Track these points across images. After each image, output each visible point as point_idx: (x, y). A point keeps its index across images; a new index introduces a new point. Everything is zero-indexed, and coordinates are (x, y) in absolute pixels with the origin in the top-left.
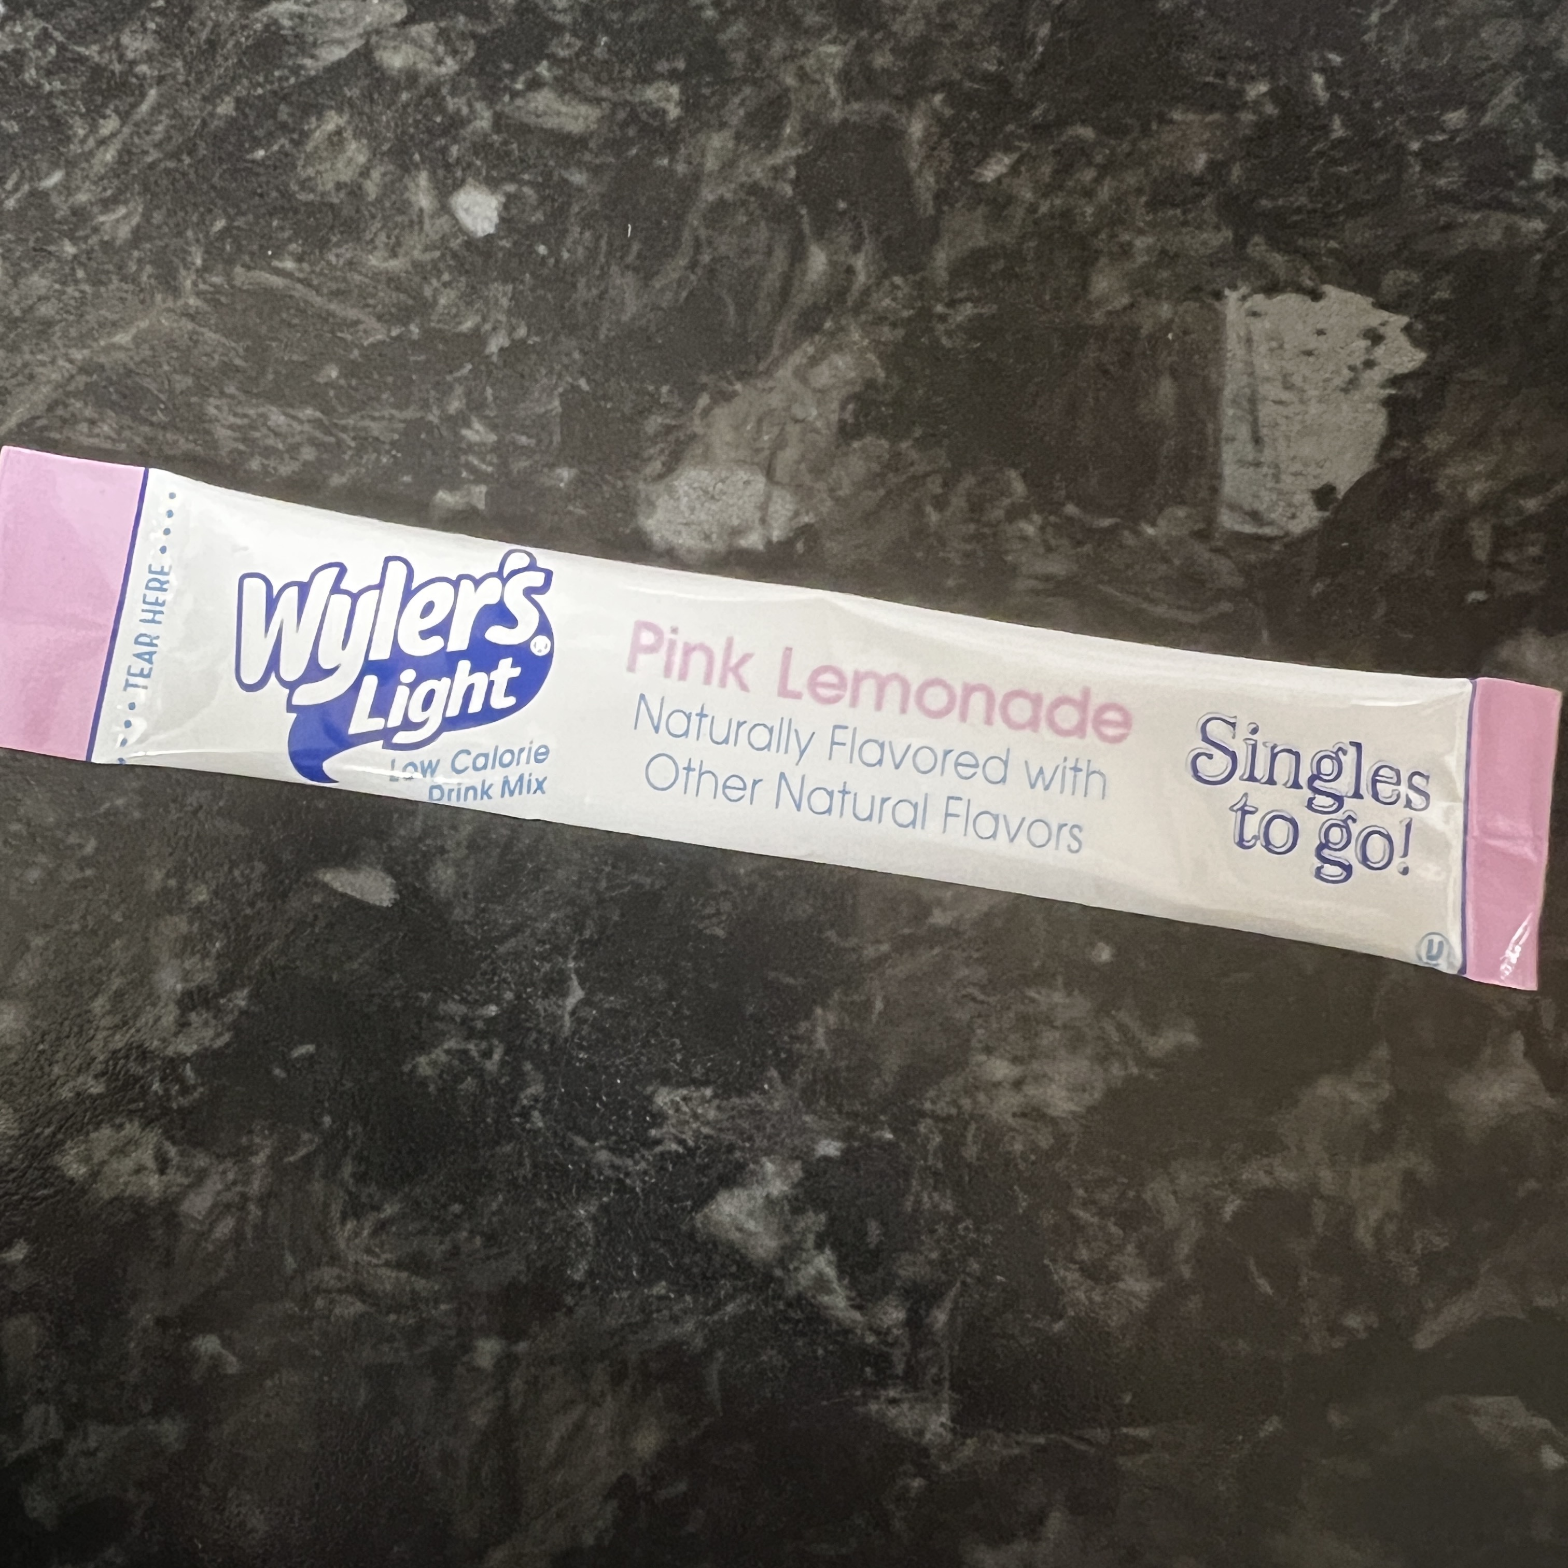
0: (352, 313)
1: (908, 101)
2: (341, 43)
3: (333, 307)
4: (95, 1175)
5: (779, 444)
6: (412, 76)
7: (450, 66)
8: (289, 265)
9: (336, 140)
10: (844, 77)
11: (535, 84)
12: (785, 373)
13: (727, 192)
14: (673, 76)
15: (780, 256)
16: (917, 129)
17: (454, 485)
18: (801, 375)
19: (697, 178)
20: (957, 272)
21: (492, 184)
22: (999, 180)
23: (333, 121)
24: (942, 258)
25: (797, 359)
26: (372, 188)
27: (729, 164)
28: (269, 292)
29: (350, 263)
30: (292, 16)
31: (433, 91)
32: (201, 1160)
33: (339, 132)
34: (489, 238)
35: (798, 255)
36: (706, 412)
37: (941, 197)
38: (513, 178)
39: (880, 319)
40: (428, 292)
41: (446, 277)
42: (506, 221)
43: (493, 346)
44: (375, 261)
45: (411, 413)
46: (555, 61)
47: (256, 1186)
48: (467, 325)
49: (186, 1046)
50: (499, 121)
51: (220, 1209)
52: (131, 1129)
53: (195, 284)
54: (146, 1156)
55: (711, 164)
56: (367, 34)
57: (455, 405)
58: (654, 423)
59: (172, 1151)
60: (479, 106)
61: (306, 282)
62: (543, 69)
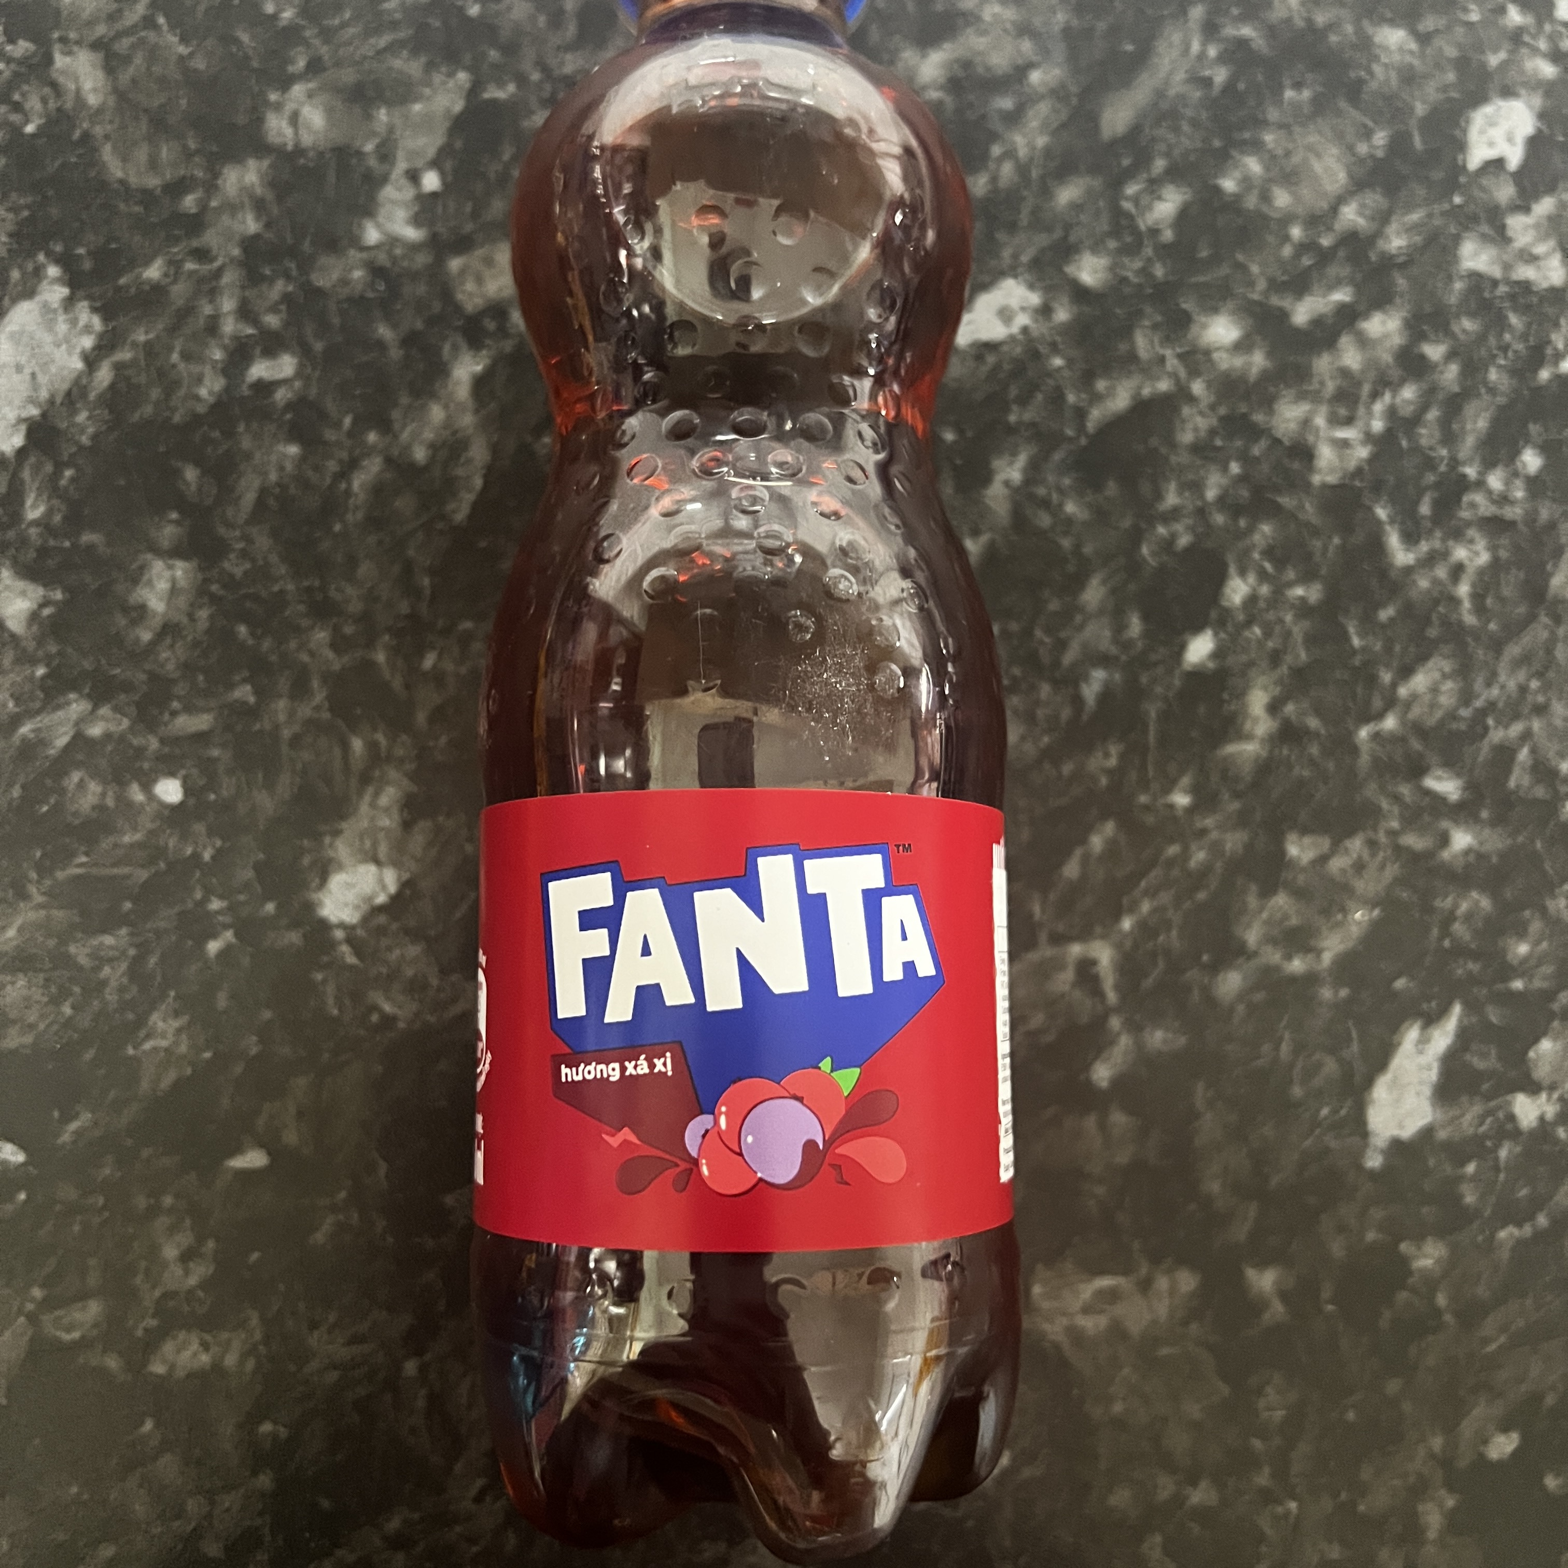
0: (126, 870)
1: (370, 644)
2: (65, 733)
3: (115, 871)
4: (172, 1367)
5: (375, 845)
6: (108, 736)
7: (126, 723)
8: (84, 859)
9: (81, 785)
10: (333, 646)
11: (174, 714)
12: (364, 808)
13: (296, 728)
14: (244, 681)
15: (337, 752)
16: (381, 657)
17: (214, 936)
18: (373, 805)
19: (277, 727)
20: (431, 720)
21: (172, 774)
22: (434, 667)
23: (76, 776)
24: (421, 718)
25: (367, 798)
26: (110, 802)
27: (292, 714)
28: (79, 877)
29: (116, 845)
30: (33, 731)
31: (122, 738)
32: (225, 1335)
33: (82, 780)
34: (182, 803)
35: (345, 746)
36: (331, 845)
37: (407, 687)
38: (183, 767)
39: (402, 761)
40: (162, 843)
41: (168, 831)
42: (188, 790)
43: (207, 856)
44: (127, 839)
45: (177, 909)
46: (179, 698)
47: (258, 1336)
48: (189, 851)
49: (192, 1281)
50: (162, 741)
51: (244, 1356)
52: (182, 1335)
53: (38, 889)
54: (195, 1346)
55: (282, 717)
56: (77, 724)
57: (198, 895)
58: (306, 861)
59: (208, 1337)
60: (150, 737)
61: (96, 865)
62: (175, 705)
